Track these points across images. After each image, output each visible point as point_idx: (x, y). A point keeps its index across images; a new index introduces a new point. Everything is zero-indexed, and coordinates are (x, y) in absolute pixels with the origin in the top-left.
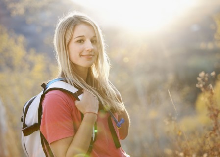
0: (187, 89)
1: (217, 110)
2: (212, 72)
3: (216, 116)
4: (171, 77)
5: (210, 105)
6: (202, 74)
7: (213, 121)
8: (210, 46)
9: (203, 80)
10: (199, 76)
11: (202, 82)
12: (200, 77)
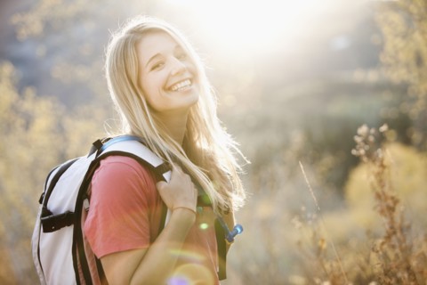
0: (328, 160)
1: (392, 198)
2: (382, 125)
3: (391, 209)
4: (297, 138)
5: (379, 190)
6: (363, 130)
7: (385, 220)
8: (372, 76)
9: (366, 142)
10: (356, 134)
11: (362, 144)
12: (360, 136)
